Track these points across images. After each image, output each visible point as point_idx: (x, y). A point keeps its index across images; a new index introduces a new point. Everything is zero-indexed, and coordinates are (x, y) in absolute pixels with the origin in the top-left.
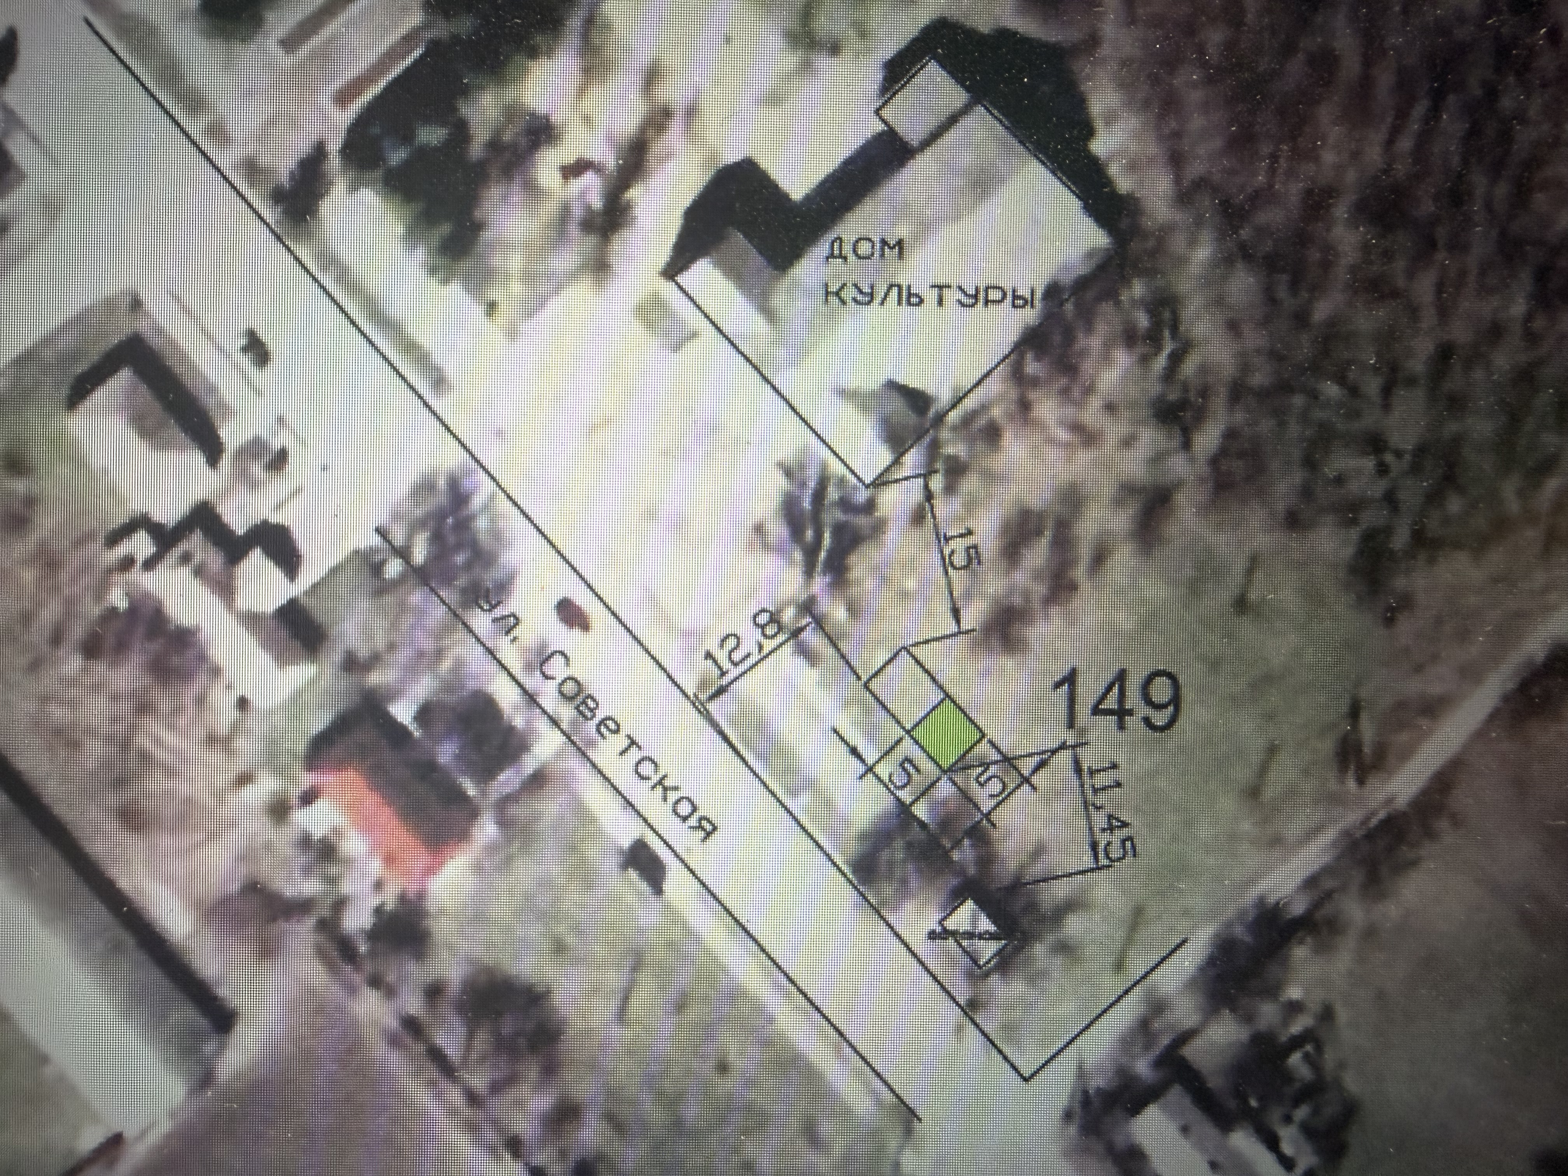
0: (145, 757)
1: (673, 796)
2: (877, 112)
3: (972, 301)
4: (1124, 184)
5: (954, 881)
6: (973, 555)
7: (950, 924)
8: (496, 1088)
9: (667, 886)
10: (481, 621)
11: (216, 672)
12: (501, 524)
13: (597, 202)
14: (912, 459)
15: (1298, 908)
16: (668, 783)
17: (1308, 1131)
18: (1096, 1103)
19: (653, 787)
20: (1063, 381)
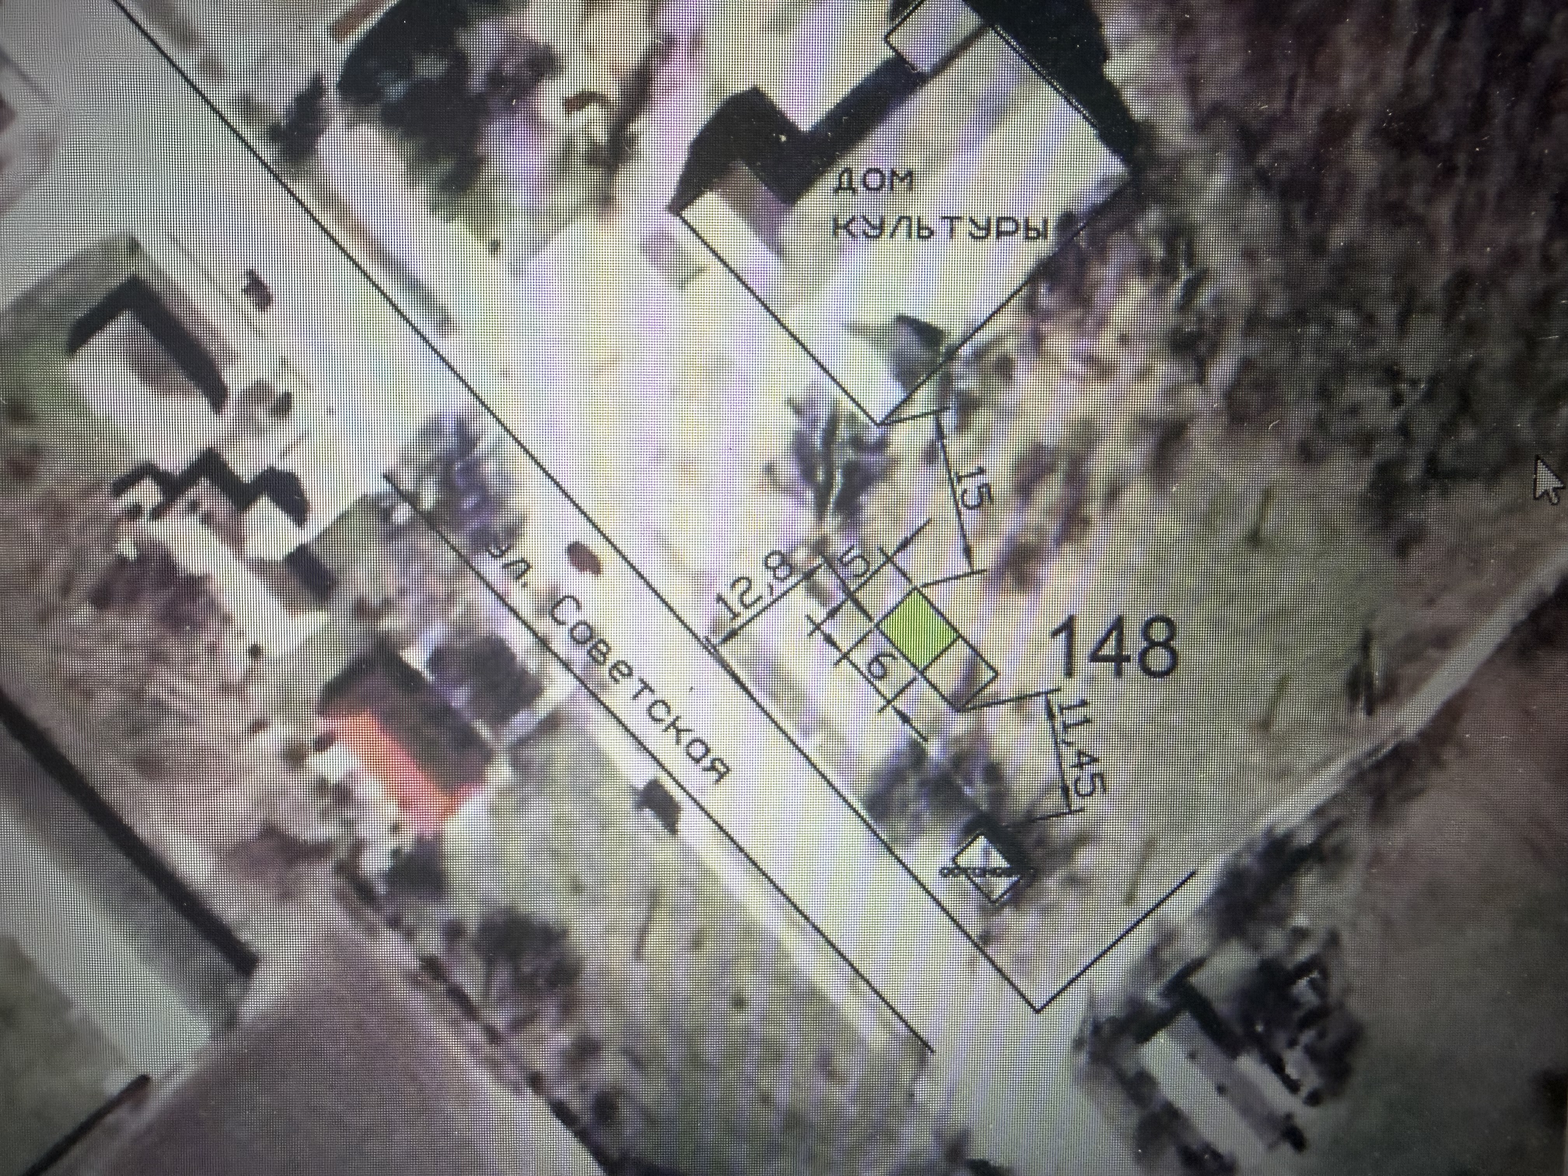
0: (158, 705)
1: (686, 738)
2: (886, 38)
3: (982, 233)
4: (1138, 110)
5: (966, 817)
6: (985, 494)
7: (963, 861)
8: (518, 1025)
9: (681, 826)
10: (491, 568)
11: (227, 619)
12: (508, 466)
13: (601, 135)
14: (925, 397)
15: (1307, 838)
16: (679, 724)
17: (1312, 1053)
18: (1106, 1029)
19: (666, 730)
20: (1077, 313)
